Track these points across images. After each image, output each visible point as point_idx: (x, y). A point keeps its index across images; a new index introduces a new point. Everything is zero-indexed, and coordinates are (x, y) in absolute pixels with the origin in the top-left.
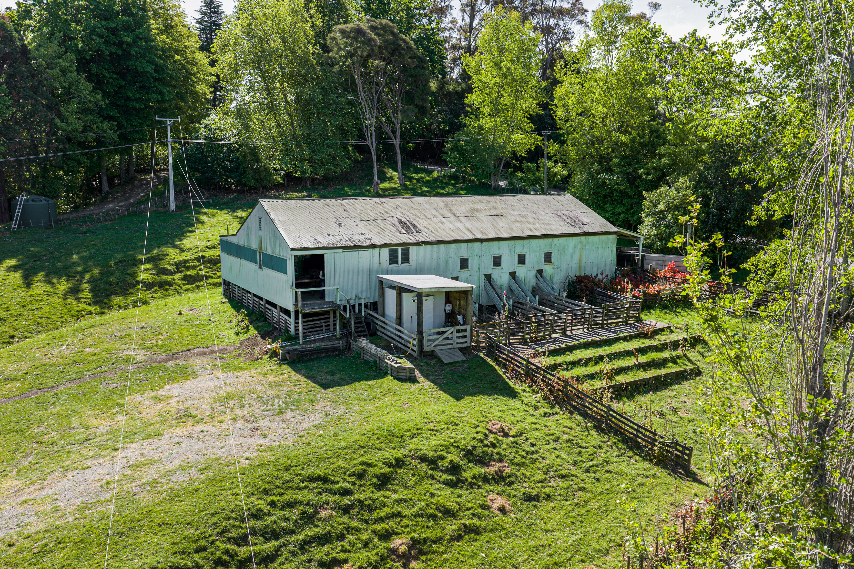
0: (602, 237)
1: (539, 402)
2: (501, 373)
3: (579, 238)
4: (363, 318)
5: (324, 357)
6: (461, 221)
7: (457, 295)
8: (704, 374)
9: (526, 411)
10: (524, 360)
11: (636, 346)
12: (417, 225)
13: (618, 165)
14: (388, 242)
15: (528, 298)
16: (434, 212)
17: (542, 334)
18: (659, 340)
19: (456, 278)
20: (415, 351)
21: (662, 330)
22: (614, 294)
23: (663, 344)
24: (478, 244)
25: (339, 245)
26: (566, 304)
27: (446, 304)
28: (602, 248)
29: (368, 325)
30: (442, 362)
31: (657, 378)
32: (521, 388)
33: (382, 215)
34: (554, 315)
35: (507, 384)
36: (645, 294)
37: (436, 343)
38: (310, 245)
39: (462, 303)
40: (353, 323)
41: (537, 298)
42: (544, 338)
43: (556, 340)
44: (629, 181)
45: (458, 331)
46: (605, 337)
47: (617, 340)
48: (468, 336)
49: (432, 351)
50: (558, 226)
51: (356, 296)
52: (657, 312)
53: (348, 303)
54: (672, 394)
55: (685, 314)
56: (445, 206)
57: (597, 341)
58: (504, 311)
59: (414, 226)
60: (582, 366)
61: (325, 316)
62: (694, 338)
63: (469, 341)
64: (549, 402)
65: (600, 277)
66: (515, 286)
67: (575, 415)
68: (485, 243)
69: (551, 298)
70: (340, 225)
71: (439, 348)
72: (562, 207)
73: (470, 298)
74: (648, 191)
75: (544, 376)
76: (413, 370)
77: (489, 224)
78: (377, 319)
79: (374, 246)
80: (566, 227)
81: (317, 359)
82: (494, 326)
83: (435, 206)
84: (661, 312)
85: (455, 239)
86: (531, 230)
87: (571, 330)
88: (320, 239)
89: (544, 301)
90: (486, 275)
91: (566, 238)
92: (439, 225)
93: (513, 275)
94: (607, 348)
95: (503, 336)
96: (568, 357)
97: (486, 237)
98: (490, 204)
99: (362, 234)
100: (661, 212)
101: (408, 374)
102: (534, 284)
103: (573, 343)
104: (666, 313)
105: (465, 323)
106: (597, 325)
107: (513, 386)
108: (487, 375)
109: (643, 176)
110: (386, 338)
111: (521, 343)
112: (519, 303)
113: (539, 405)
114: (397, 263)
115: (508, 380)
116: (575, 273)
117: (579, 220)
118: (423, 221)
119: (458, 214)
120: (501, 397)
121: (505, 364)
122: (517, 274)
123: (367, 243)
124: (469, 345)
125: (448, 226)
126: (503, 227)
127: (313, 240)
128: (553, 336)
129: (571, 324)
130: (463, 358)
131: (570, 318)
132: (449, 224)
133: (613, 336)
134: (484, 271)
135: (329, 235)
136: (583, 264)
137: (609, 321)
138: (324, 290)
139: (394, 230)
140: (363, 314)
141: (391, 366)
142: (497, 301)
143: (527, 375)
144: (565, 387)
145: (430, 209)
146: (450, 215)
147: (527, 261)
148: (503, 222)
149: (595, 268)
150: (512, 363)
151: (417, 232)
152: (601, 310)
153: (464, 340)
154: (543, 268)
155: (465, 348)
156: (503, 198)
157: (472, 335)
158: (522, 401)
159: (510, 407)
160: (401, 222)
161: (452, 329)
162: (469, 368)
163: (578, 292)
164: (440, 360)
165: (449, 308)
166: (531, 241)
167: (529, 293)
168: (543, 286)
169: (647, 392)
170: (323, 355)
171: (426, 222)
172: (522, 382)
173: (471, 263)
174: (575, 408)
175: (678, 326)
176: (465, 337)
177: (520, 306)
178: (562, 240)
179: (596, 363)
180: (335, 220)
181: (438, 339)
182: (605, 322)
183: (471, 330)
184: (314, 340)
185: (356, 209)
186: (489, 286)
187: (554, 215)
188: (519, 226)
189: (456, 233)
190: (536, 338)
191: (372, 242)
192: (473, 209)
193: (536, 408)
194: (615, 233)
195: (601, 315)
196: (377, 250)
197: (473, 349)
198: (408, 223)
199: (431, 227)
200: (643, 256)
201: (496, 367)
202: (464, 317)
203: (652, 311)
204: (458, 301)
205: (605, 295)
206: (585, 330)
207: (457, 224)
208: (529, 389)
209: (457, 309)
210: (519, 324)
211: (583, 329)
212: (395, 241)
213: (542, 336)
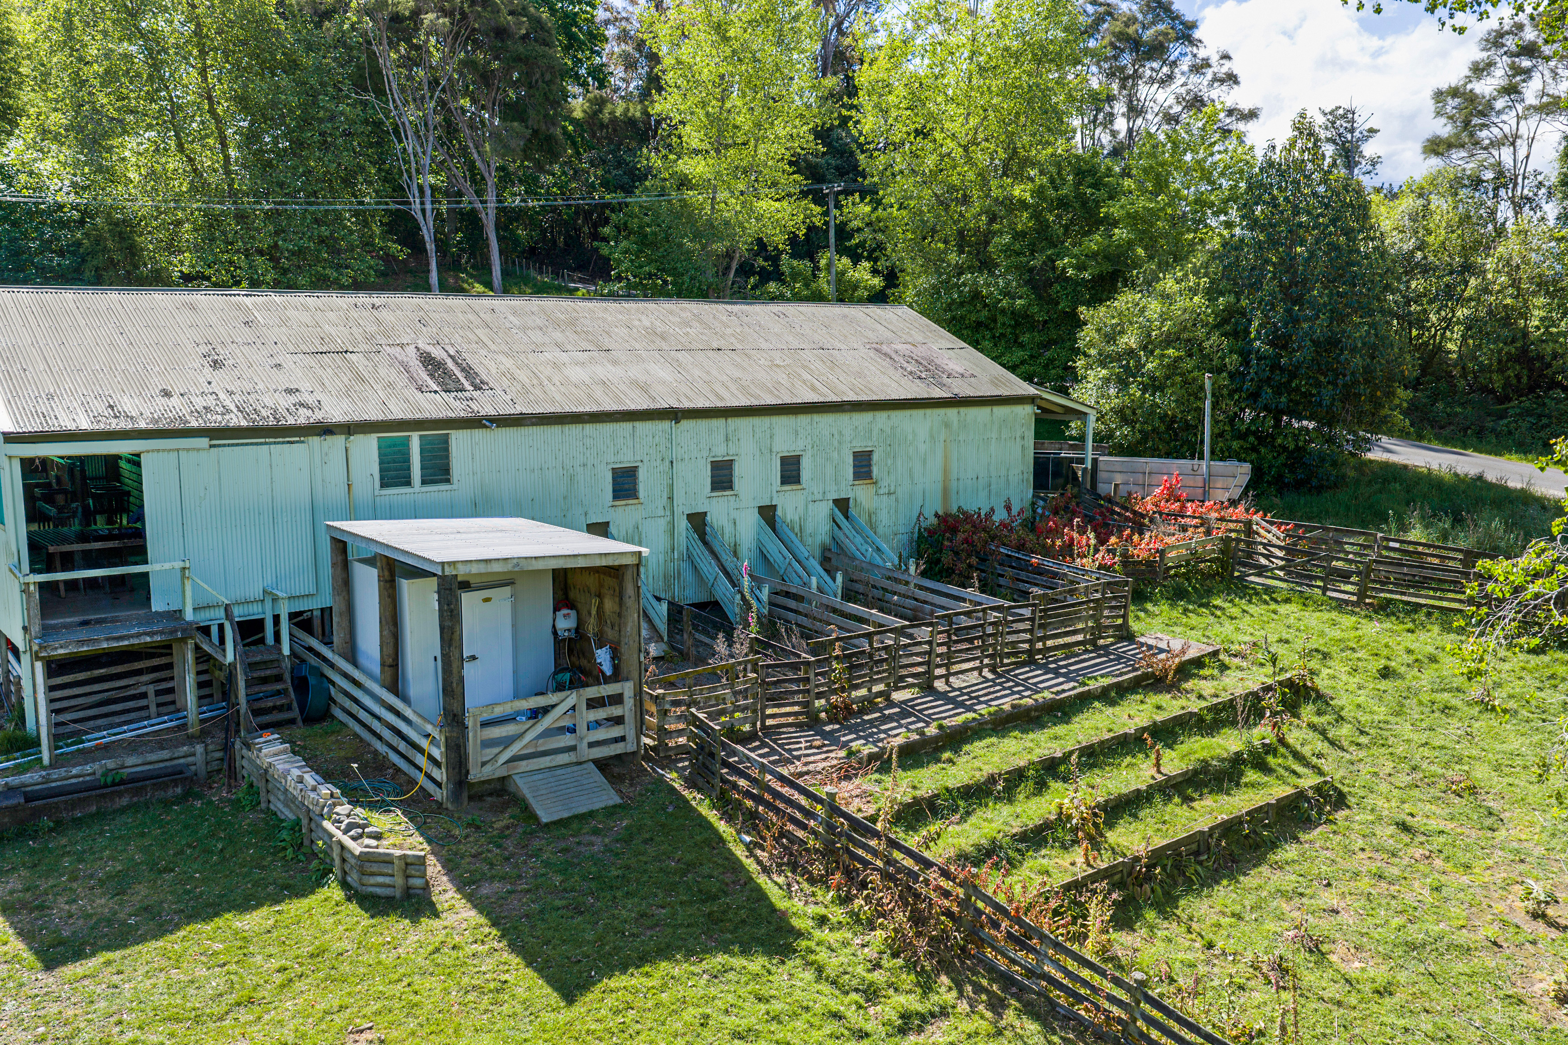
0: (1001, 411)
1: (877, 966)
2: (740, 852)
3: (942, 411)
4: (287, 664)
5: (123, 810)
6: (615, 363)
7: (591, 581)
8: (1351, 801)
9: (837, 1016)
10: (819, 801)
11: (1142, 721)
12: (478, 369)
13: (1007, 250)
14: (374, 414)
15: (814, 580)
16: (537, 337)
17: (863, 692)
18: (1200, 697)
19: (600, 529)
20: (439, 785)
21: (1198, 663)
22: (1049, 564)
23: (1214, 709)
24: (665, 425)
25: (194, 424)
26: (922, 595)
27: (556, 609)
28: (999, 439)
29: (301, 685)
30: (534, 817)
31: (1229, 828)
32: (812, 910)
33: (369, 338)
34: (900, 632)
35: (761, 896)
36: (1127, 561)
37: (515, 749)
38: (85, 424)
39: (609, 605)
40: (241, 684)
41: (839, 577)
42: (868, 705)
43: (906, 711)
44: (1034, 288)
45: (593, 704)
46: (1047, 695)
47: (1083, 701)
48: (630, 718)
49: (503, 779)
50: (887, 380)
51: (265, 592)
52: (1162, 610)
53: (228, 615)
54: (1288, 880)
55: (1235, 611)
56: (572, 323)
57: (1028, 710)
58: (747, 625)
59: (468, 371)
60: (998, 799)
61: (156, 662)
62: (1290, 683)
63: (631, 734)
64: (912, 966)
65: (1000, 516)
66: (774, 548)
67: (1010, 1016)
68: (685, 424)
69: (876, 578)
70: (216, 364)
71: (524, 766)
72: (889, 334)
73: (630, 590)
74: (1089, 304)
75: (889, 862)
76: (421, 861)
77: (697, 372)
78: (332, 666)
79: (325, 430)
80: (905, 381)
81: (100, 816)
82: (713, 676)
83: (539, 322)
84: (1173, 606)
85: (595, 409)
86: (813, 389)
87: (946, 677)
88: (129, 404)
89: (860, 588)
90: (690, 517)
91: (907, 413)
92: (549, 371)
93: (768, 513)
94: (1060, 730)
95: (743, 709)
96: (952, 770)
97: (687, 404)
98: (701, 322)
99: (289, 391)
100: (1130, 352)
101: (399, 881)
102: (828, 540)
103: (960, 719)
104: (1186, 611)
105: (617, 676)
106: (1015, 654)
107: (781, 904)
108: (690, 866)
109: (1070, 272)
110: (358, 728)
111: (800, 726)
112: (787, 594)
113: (878, 977)
114: (408, 483)
115: (762, 880)
116: (933, 507)
117: (937, 367)
118: (502, 358)
119: (607, 343)
120: (738, 962)
121: (753, 815)
122: (779, 512)
123: (303, 417)
124: (629, 747)
125: (577, 374)
126: (736, 380)
127: (100, 407)
128: (897, 696)
129: (949, 655)
130: (610, 797)
131: (941, 638)
132: (578, 369)
133: (1070, 689)
134: (684, 506)
135: (167, 394)
136: (954, 484)
137: (1050, 643)
138: (146, 575)
139: (402, 381)
140: (286, 651)
141: (343, 847)
142: (723, 590)
143: (828, 852)
144: (965, 904)
145: (524, 329)
146: (585, 345)
147: (806, 474)
148: (738, 366)
149: (983, 494)
150: (777, 811)
151: (477, 388)
152: (1027, 612)
153: (616, 732)
154: (850, 495)
155: (618, 757)
156: (736, 308)
157: (641, 711)
158: (820, 970)
159: (776, 1006)
160: (427, 360)
161: (572, 698)
162: (627, 839)
163: (947, 558)
164: (528, 814)
165: (566, 623)
166: (816, 417)
167: (815, 565)
168: (855, 544)
169: (1212, 879)
170: (125, 801)
171: (508, 363)
172: (812, 881)
173: (645, 482)
174: (1006, 980)
175: (1235, 648)
176: (619, 721)
177: (792, 604)
178: (898, 416)
179: (1041, 787)
180: (204, 349)
181: (521, 735)
182: (1040, 645)
183: (639, 694)
184: (106, 747)
185: (284, 322)
186: (699, 549)
187: (872, 353)
188: (783, 378)
189: (598, 392)
190: (847, 707)
191: (318, 416)
192: (652, 332)
193: (871, 994)
194: (1031, 400)
195: (1027, 625)
196: (338, 441)
197: (647, 758)
198: (450, 364)
199: (523, 376)
200: (1095, 461)
201: (722, 827)
202: (615, 655)
203: (1149, 606)
204: (595, 601)
205: (1025, 566)
206: (986, 672)
207: (604, 370)
208: (837, 914)
209: (591, 627)
210: (795, 667)
211: (980, 669)
212: (398, 412)
213: (863, 699)
